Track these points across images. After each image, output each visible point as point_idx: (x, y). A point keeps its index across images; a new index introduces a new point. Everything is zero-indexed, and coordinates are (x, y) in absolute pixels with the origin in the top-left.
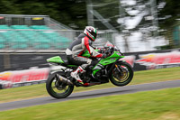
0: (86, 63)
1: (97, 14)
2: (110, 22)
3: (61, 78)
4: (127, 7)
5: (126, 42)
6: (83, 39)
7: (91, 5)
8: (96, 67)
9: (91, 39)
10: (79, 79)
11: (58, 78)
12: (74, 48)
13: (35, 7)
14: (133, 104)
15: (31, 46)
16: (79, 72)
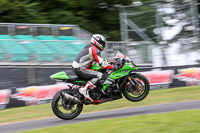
0: (96, 77)
1: (132, 24)
2: (146, 32)
3: (67, 96)
4: (165, 15)
5: (164, 55)
6: (90, 49)
7: (125, 14)
8: (106, 82)
9: (99, 48)
10: (87, 96)
11: (63, 96)
12: (81, 60)
13: (63, 16)
14: (172, 124)
15: (57, 59)
16: (88, 88)
